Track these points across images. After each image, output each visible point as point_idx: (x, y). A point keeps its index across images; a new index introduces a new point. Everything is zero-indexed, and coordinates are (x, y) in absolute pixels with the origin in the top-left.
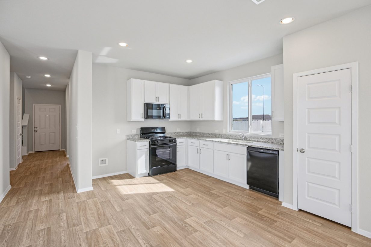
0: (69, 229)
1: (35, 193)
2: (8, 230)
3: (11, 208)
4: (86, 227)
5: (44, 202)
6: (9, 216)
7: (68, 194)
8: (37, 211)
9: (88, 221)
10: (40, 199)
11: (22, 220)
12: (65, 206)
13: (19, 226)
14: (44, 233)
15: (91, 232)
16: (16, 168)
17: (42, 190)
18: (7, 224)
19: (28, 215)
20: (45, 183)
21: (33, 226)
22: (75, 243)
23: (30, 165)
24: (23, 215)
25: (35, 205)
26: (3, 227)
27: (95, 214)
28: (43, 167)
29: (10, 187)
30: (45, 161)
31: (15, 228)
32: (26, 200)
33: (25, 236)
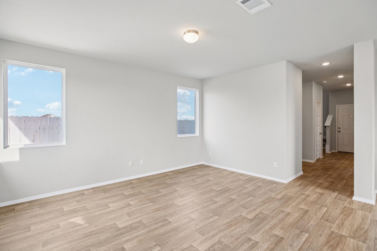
0: (321, 220)
1: (315, 183)
2: (285, 198)
3: (294, 186)
4: (336, 228)
5: (317, 192)
6: (290, 191)
7: (342, 196)
8: (308, 196)
9: (342, 225)
10: (316, 189)
11: (295, 196)
12: (331, 204)
13: (292, 199)
14: (302, 212)
15: (338, 234)
16: (314, 161)
17: (322, 183)
18: (287, 194)
19: (301, 196)
20: (328, 179)
21: (300, 203)
22: (317, 232)
23: (327, 162)
24: (298, 194)
25: (310, 191)
26: (284, 195)
27: (356, 225)
28: (337, 166)
29: (301, 173)
30: (342, 161)
31: (289, 198)
32: (307, 185)
33: (291, 206)
